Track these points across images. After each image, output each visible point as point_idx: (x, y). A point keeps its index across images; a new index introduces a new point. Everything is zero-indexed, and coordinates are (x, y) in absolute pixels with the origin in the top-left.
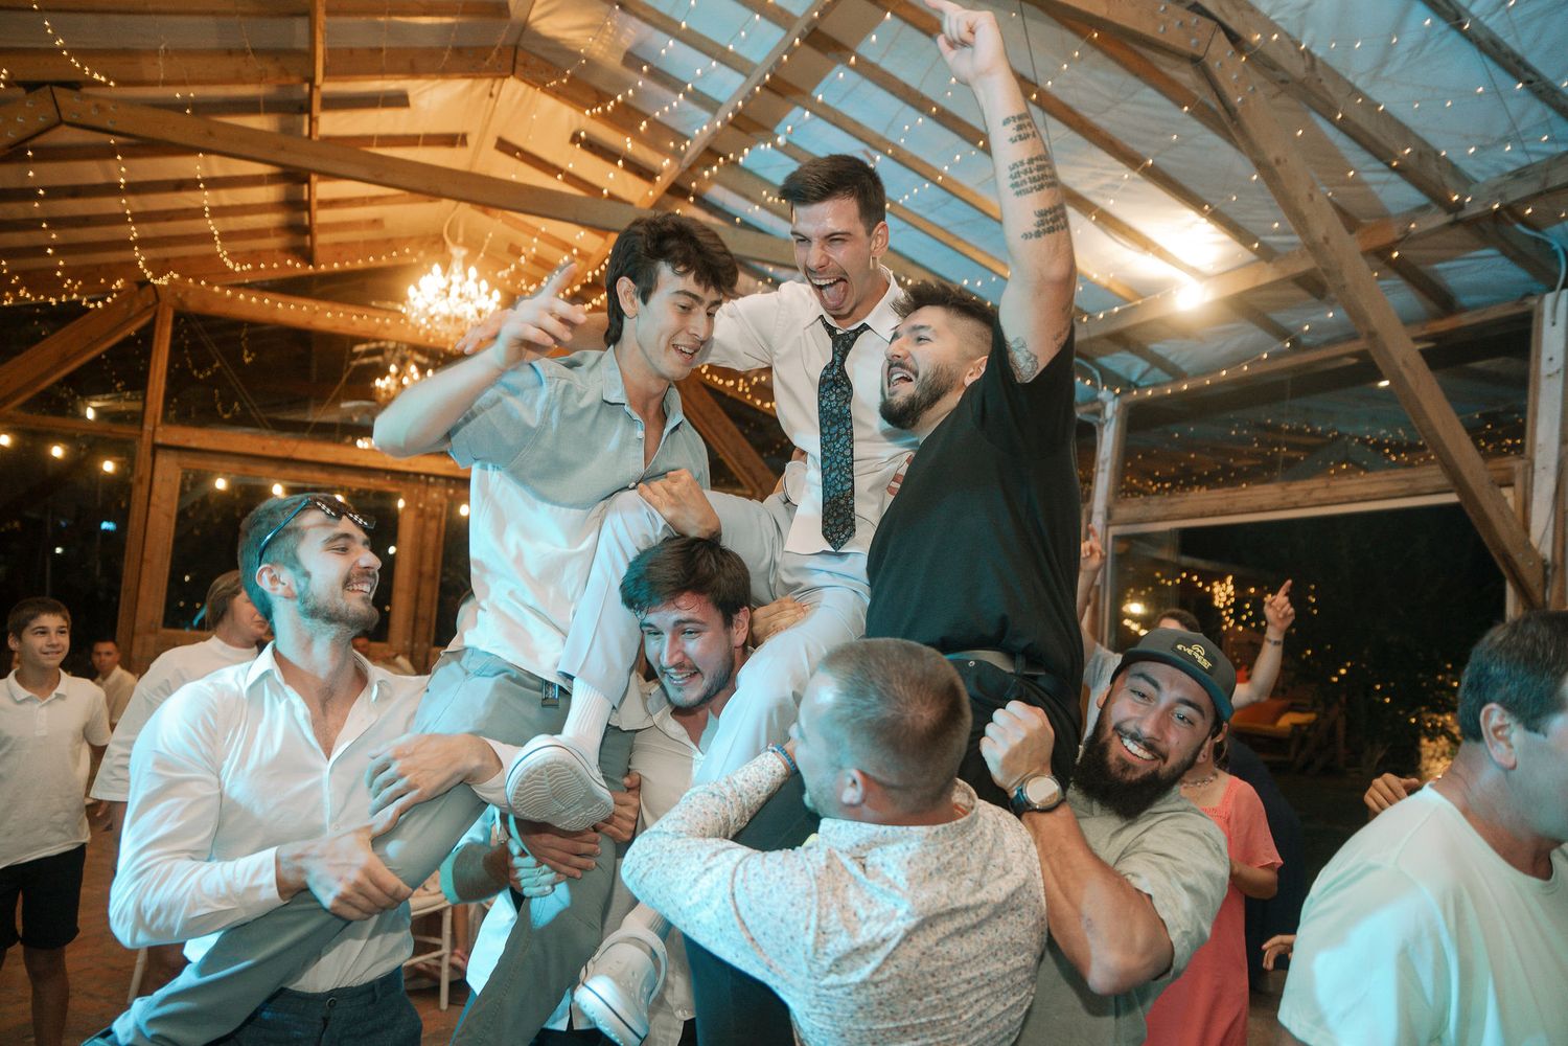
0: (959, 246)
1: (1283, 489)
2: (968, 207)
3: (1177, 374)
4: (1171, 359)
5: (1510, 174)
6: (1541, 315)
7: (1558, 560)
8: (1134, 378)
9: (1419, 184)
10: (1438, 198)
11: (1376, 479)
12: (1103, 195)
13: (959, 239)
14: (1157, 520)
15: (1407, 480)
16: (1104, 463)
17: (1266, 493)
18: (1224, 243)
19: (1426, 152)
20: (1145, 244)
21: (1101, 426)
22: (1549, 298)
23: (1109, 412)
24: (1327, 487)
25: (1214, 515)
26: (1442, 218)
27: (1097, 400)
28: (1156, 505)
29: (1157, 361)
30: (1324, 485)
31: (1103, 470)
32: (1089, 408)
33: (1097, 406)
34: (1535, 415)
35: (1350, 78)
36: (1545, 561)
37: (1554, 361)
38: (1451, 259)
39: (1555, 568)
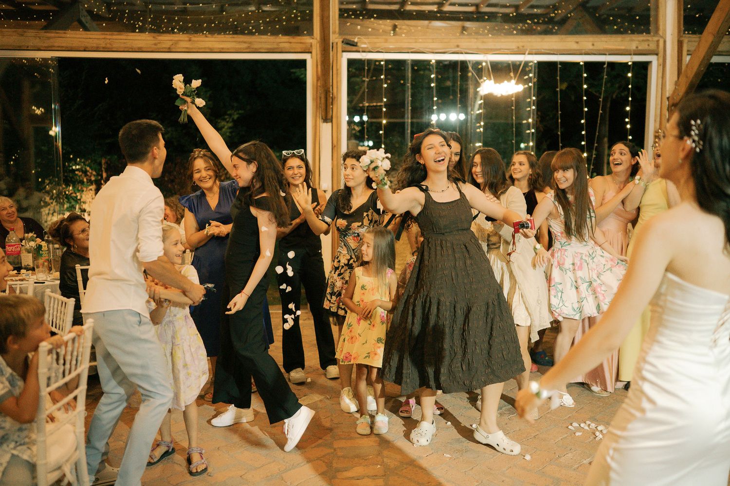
1: (154, 37)
11: (225, 39)
15: (245, 42)
30: (187, 39)
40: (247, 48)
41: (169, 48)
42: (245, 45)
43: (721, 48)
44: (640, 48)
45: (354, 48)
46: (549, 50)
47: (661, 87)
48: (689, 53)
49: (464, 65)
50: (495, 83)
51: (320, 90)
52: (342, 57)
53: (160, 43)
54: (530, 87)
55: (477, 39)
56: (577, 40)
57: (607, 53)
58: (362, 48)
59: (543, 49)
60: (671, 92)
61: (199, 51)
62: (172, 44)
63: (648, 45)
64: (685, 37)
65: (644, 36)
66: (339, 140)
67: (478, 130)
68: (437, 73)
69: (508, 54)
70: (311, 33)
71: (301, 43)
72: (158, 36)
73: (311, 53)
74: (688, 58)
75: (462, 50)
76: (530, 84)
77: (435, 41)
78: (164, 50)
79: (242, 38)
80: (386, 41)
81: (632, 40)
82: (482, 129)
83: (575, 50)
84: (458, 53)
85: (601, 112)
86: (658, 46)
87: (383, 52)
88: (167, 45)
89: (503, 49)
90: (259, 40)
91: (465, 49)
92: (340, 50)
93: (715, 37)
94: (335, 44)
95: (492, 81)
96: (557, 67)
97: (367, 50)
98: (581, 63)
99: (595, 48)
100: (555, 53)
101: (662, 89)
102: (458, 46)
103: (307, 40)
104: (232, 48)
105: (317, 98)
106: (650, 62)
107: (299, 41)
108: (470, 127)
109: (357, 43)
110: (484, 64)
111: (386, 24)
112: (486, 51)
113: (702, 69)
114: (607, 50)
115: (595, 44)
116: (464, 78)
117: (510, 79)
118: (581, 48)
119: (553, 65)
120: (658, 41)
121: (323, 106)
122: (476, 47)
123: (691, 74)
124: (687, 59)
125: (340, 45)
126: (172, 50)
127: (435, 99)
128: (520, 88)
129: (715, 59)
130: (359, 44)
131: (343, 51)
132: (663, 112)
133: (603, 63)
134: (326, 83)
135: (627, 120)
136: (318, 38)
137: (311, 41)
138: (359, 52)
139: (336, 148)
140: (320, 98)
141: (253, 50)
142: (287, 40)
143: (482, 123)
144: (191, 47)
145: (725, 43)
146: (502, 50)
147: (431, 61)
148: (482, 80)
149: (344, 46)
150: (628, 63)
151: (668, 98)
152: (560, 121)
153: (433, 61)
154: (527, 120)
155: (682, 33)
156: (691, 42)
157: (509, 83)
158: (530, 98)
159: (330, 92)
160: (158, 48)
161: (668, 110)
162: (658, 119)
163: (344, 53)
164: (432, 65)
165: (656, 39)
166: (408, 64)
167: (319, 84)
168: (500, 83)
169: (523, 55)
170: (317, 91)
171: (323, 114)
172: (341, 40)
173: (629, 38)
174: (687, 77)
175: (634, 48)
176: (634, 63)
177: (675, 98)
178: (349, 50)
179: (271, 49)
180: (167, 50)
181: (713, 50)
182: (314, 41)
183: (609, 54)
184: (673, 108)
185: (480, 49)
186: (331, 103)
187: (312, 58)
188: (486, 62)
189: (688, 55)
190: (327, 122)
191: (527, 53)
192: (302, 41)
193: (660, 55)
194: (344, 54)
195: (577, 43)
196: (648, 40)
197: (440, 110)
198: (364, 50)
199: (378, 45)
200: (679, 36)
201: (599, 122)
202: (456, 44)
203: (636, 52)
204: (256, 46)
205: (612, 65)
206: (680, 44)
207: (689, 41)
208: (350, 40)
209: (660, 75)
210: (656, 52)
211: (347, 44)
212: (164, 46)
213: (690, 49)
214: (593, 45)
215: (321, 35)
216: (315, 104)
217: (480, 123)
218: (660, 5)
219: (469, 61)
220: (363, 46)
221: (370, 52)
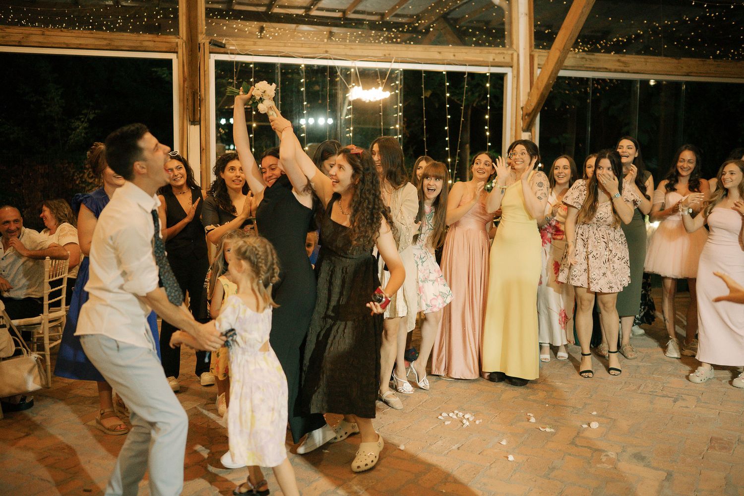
15: (105, 39)
30: (40, 32)
40: (107, 45)
41: (20, 42)
42: (105, 42)
43: (567, 63)
44: (496, 60)
45: (222, 50)
46: (413, 59)
47: (515, 97)
48: (539, 67)
49: (332, 70)
50: (363, 89)
51: (187, 91)
52: (210, 58)
53: (7, 36)
54: (397, 94)
55: (345, 45)
56: (440, 51)
57: (467, 64)
59: (409, 58)
60: (525, 103)
61: (53, 46)
62: (23, 38)
63: (504, 58)
64: (536, 51)
65: (500, 49)
66: (207, 142)
67: (348, 135)
68: (307, 77)
69: (375, 61)
70: (176, 33)
71: (165, 42)
72: (6, 28)
73: (177, 53)
74: (539, 71)
75: (331, 56)
76: (397, 91)
77: (303, 46)
78: (14, 43)
79: (100, 34)
80: (255, 43)
81: (489, 53)
82: (351, 134)
83: (436, 60)
84: (327, 59)
85: (462, 119)
86: (512, 59)
87: (252, 55)
88: (17, 38)
89: (370, 56)
90: (120, 37)
91: (334, 55)
92: (207, 51)
93: (561, 53)
94: (202, 45)
95: (361, 88)
96: (422, 75)
97: (236, 52)
98: (444, 73)
99: (456, 58)
100: (420, 62)
101: (516, 99)
102: (327, 52)
103: (173, 39)
104: (90, 44)
105: (184, 98)
106: (506, 74)
107: (164, 40)
108: (340, 132)
109: (225, 44)
110: (352, 70)
111: (252, 26)
112: (355, 58)
113: (551, 82)
114: (467, 61)
115: (456, 54)
116: (333, 83)
117: (377, 86)
118: (444, 58)
119: (417, 73)
120: (512, 54)
121: (191, 108)
122: (343, 53)
123: (542, 85)
124: (537, 72)
125: (207, 45)
126: (22, 44)
127: (305, 103)
128: (387, 95)
129: (562, 73)
130: (227, 46)
131: (210, 53)
132: (518, 121)
133: (463, 73)
134: (193, 85)
135: (486, 128)
136: (185, 38)
137: (177, 40)
138: (227, 53)
139: (204, 151)
140: (187, 100)
141: (114, 48)
142: (151, 39)
143: (352, 129)
144: (45, 41)
145: (570, 59)
146: (369, 58)
147: (300, 65)
148: (350, 86)
149: (212, 47)
150: (486, 74)
151: (522, 108)
152: (425, 127)
153: (303, 66)
154: (394, 125)
155: (533, 48)
156: (541, 56)
157: (376, 90)
158: (397, 104)
159: (198, 93)
160: (7, 41)
161: (522, 119)
162: (514, 128)
163: (211, 54)
164: (301, 70)
165: (510, 52)
166: (278, 68)
167: (186, 86)
168: (368, 90)
169: (390, 63)
170: (184, 92)
171: (190, 115)
172: (208, 41)
173: (486, 51)
174: (538, 89)
175: (491, 60)
176: (491, 74)
177: (528, 108)
178: (217, 51)
179: (134, 47)
180: (17, 44)
181: (560, 65)
182: (181, 40)
183: (469, 65)
184: (526, 117)
185: (348, 55)
186: (199, 105)
187: (177, 57)
188: (354, 68)
189: (539, 68)
190: (195, 125)
191: (393, 61)
192: (167, 40)
193: (514, 67)
195: (440, 53)
196: (504, 53)
197: (310, 114)
198: (233, 52)
199: (247, 47)
200: (531, 51)
201: (461, 129)
202: (325, 50)
203: (493, 64)
204: (116, 43)
205: (471, 75)
206: (532, 58)
207: (539, 56)
208: (218, 42)
209: (515, 86)
210: (511, 65)
211: (215, 45)
212: (12, 39)
213: (540, 63)
214: (454, 56)
215: (187, 35)
216: (182, 105)
217: (349, 128)
218: (513, 21)
219: (338, 67)
220: (231, 48)
221: (239, 54)
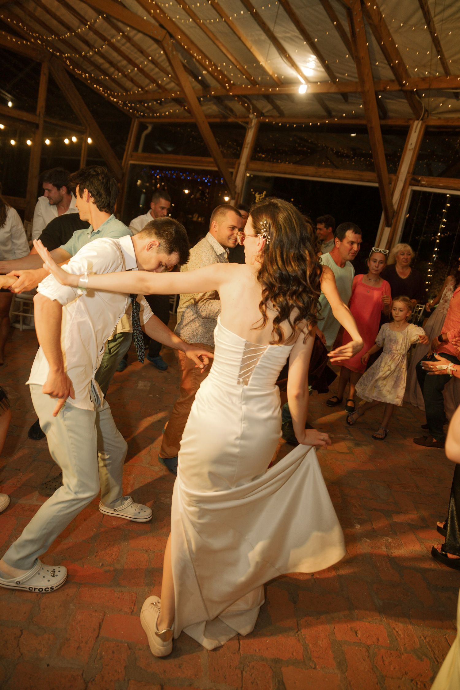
0: (217, 42)
2: (228, 28)
3: (281, 114)
4: (282, 108)
5: (421, 78)
6: (412, 127)
7: (398, 211)
8: (264, 111)
9: (396, 73)
10: (399, 79)
12: (285, 40)
13: (217, 39)
14: (267, 172)
16: (247, 145)
17: (310, 169)
18: (321, 72)
19: (402, 63)
20: (293, 64)
21: (249, 129)
22: (416, 122)
23: (253, 124)
24: (332, 172)
25: (290, 174)
26: (397, 87)
27: (248, 117)
28: (267, 166)
29: (277, 107)
31: (247, 148)
32: (244, 120)
33: (247, 120)
34: (403, 161)
35: (389, 28)
36: (394, 210)
37: (413, 145)
38: (392, 99)
39: (397, 213)
45: (417, 184)
52: (408, 188)
58: (421, 184)
61: (333, 178)
79: (358, 172)
109: (420, 180)
131: (409, 185)
144: (333, 175)
149: (412, 182)
194: (410, 187)
199: (433, 183)
211: (414, 180)
220: (423, 183)
221: (426, 187)
